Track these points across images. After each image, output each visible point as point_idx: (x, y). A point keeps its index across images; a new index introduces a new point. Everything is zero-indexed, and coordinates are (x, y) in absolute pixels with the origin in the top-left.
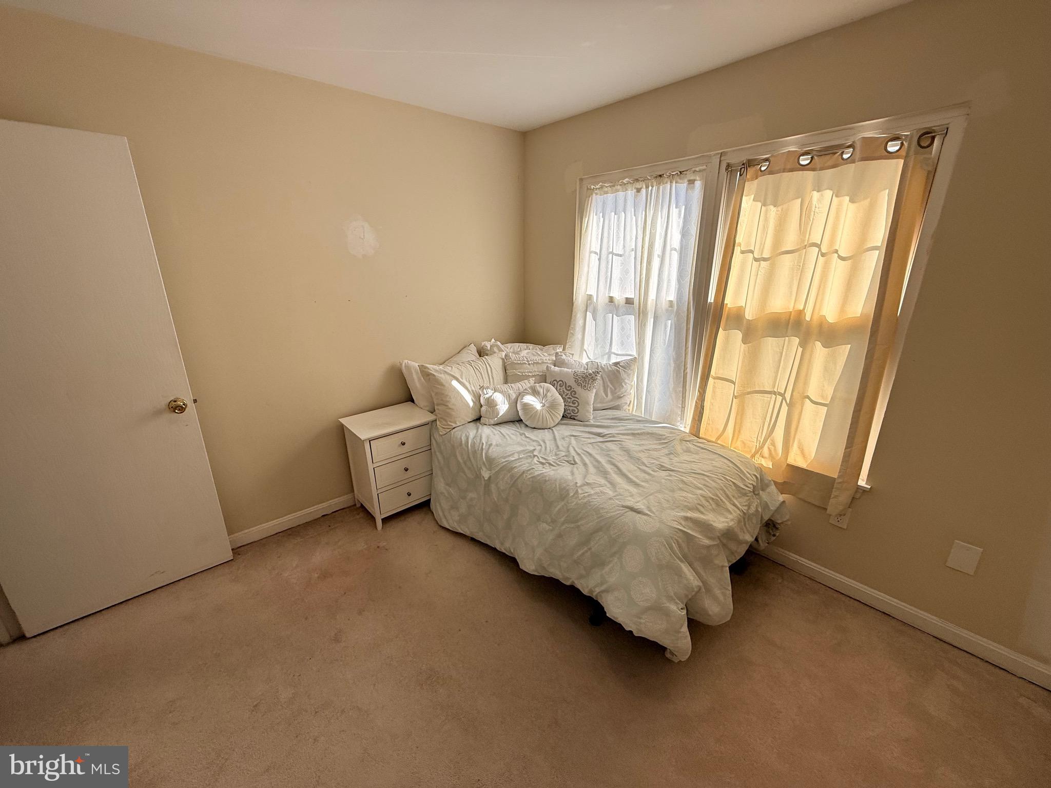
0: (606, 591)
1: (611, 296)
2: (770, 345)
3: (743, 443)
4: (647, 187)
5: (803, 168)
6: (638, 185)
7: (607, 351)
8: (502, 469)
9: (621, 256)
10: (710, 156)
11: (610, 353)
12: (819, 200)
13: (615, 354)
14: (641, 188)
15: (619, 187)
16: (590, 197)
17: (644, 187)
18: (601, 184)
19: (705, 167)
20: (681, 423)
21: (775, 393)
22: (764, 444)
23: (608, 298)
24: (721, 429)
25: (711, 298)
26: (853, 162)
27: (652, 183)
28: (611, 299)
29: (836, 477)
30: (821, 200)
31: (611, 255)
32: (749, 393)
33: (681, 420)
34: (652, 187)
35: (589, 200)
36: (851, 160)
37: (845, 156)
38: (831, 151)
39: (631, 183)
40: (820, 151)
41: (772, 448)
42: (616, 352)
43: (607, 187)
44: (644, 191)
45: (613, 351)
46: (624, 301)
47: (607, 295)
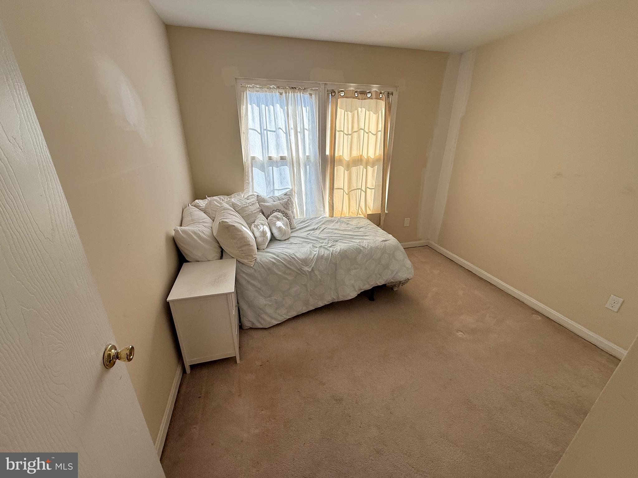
0: (397, 273)
1: (269, 156)
2: (354, 169)
3: (352, 212)
4: (286, 93)
5: (356, 98)
6: (281, 91)
7: (272, 189)
8: (317, 260)
9: (274, 132)
10: (319, 84)
11: (274, 190)
12: (361, 111)
13: (277, 190)
14: (283, 93)
15: (266, 89)
16: (244, 92)
17: (284, 92)
18: (253, 84)
19: (317, 89)
20: (324, 214)
21: (358, 189)
22: (358, 210)
23: (268, 157)
24: (341, 211)
25: (328, 153)
26: (372, 99)
27: (289, 91)
28: (270, 158)
29: (380, 212)
30: (362, 111)
31: (265, 131)
32: (350, 191)
33: (324, 212)
34: (289, 93)
35: (244, 94)
36: (371, 98)
37: (369, 96)
38: (363, 93)
39: (275, 88)
40: (360, 92)
41: (361, 210)
42: (278, 189)
43: (257, 87)
44: (284, 94)
45: (275, 188)
46: (280, 158)
47: (267, 156)
